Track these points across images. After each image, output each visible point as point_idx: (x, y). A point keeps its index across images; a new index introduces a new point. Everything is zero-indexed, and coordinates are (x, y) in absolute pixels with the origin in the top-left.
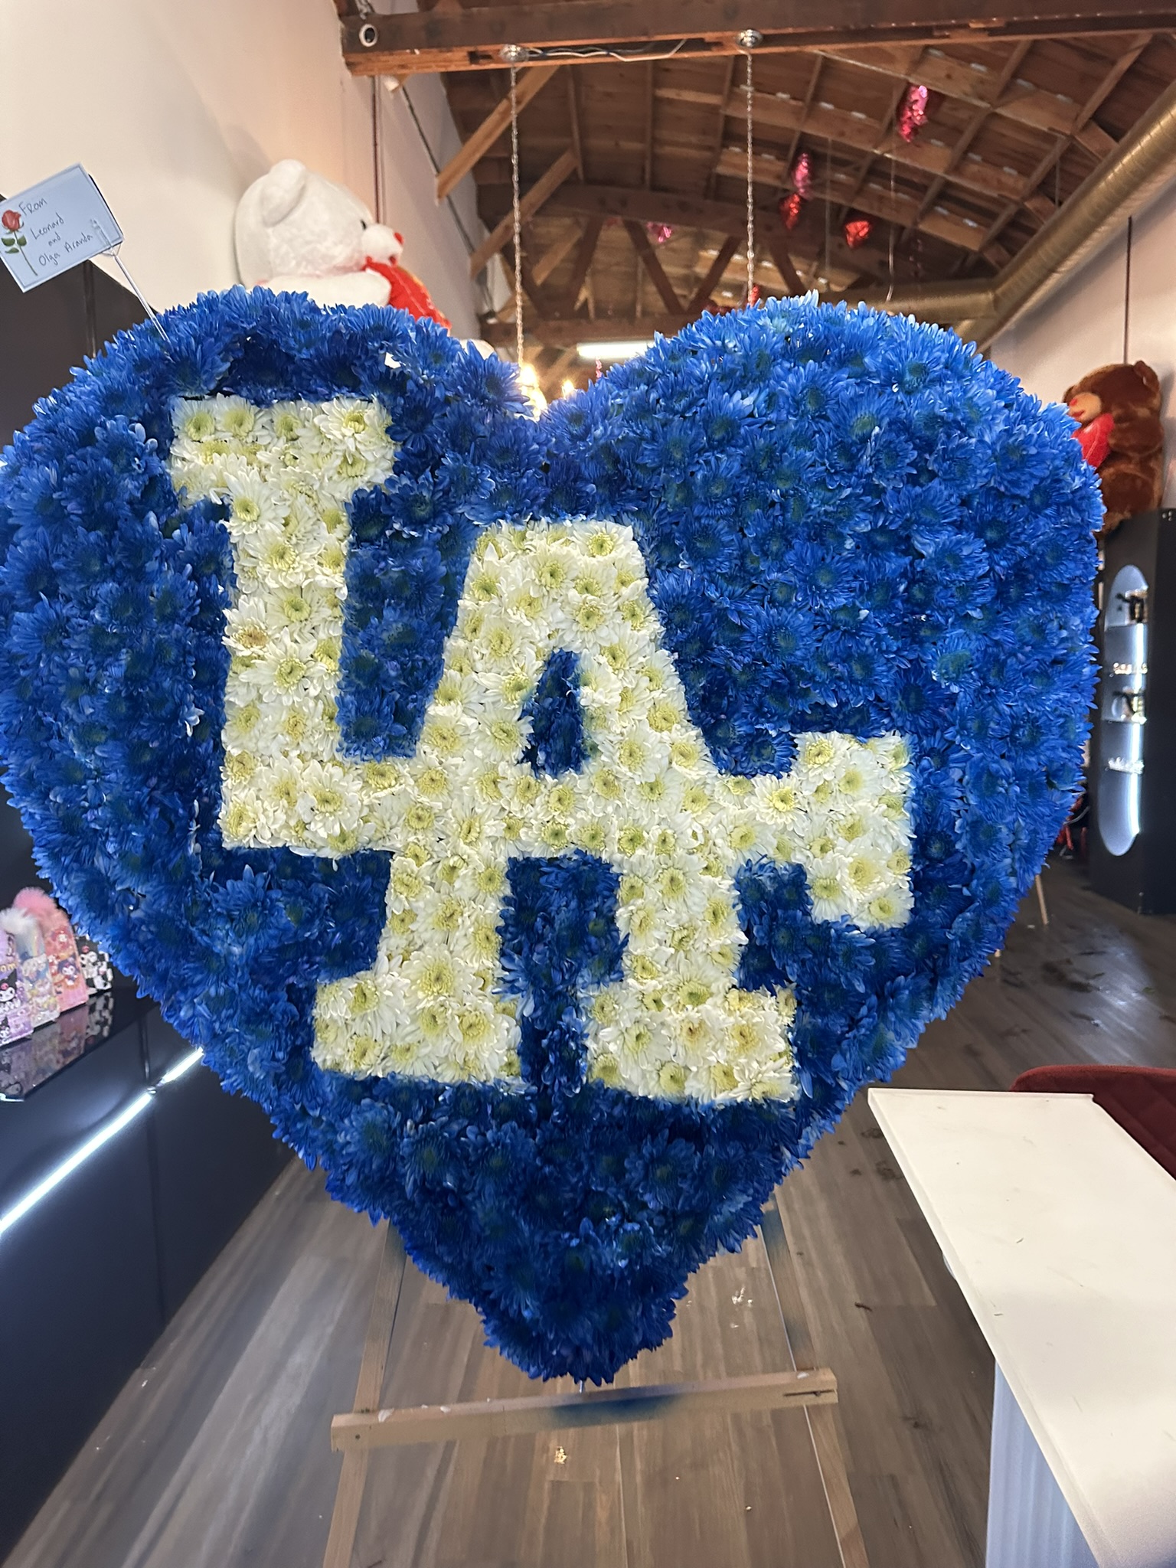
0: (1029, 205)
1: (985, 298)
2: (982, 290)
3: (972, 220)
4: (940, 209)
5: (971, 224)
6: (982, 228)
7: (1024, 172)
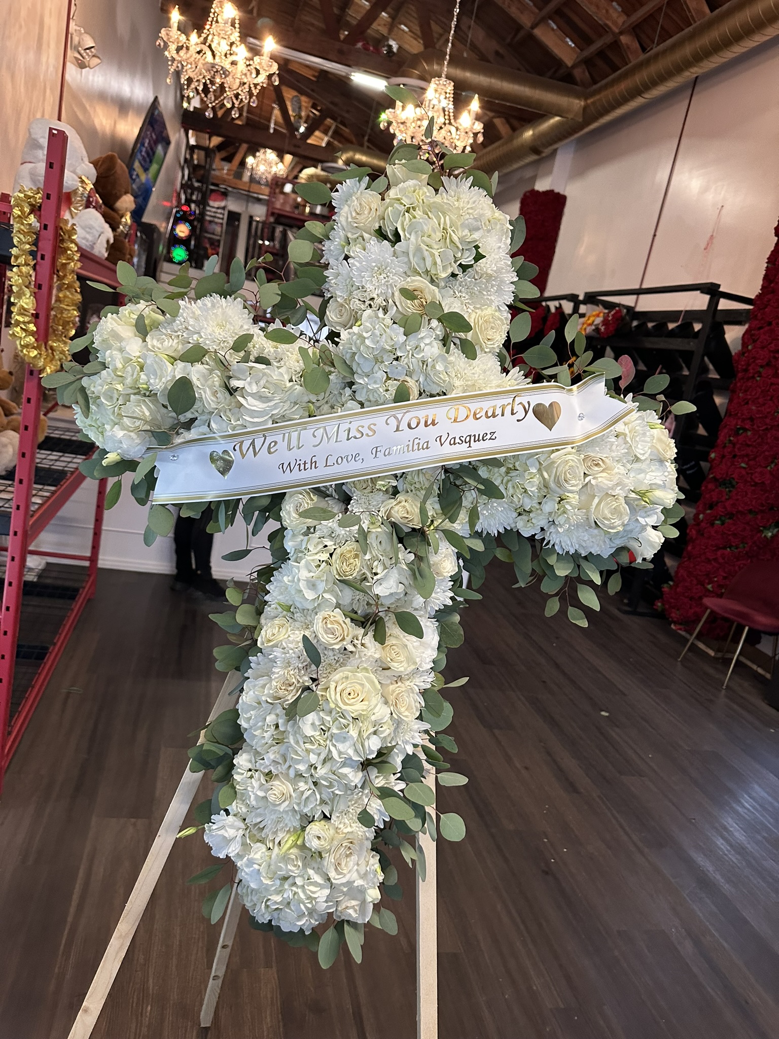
0: (624, 39)
1: (577, 104)
2: (578, 96)
3: (572, 40)
4: (550, 22)
5: (570, 43)
6: (577, 49)
7: (627, 12)
